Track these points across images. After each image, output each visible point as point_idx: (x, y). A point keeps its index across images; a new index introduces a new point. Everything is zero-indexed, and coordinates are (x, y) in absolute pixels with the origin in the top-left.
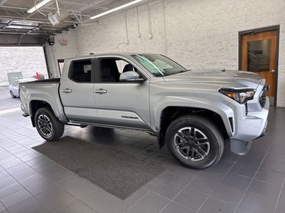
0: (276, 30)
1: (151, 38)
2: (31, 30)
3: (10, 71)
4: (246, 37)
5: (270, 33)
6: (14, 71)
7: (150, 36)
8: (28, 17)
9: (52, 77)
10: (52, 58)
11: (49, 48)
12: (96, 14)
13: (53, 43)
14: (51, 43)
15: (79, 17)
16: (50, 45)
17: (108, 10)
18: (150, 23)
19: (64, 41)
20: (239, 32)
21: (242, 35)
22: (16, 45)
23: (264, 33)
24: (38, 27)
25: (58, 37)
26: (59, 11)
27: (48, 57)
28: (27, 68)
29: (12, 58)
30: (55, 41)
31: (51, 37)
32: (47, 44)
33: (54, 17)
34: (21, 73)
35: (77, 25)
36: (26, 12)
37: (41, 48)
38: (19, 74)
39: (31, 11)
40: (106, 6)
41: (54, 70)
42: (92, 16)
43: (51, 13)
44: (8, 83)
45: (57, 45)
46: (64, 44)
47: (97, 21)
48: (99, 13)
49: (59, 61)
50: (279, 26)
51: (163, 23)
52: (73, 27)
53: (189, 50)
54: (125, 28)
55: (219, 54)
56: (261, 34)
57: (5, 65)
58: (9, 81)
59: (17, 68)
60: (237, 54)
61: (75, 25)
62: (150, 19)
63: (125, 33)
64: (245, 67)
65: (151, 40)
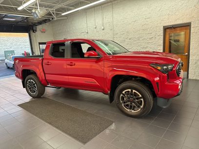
0: (189, 26)
1: (103, 29)
3: (6, 50)
4: (168, 30)
5: (184, 27)
6: (9, 50)
9: (34, 55)
10: (35, 41)
11: (33, 34)
13: (36, 30)
15: (54, 13)
16: (34, 32)
17: (74, 9)
18: (103, 19)
19: (43, 29)
20: (164, 27)
21: (166, 29)
23: (181, 28)
24: (25, 19)
25: (39, 27)
26: (39, 9)
27: (32, 41)
28: (18, 48)
29: (8, 41)
32: (31, 32)
35: (53, 19)
36: (16, 9)
37: (27, 34)
38: (12, 52)
39: (20, 8)
40: (73, 6)
41: (36, 50)
42: (63, 13)
43: (34, 11)
44: (4, 58)
45: (38, 33)
46: (43, 31)
49: (40, 43)
50: (191, 23)
51: (112, 19)
52: (49, 20)
53: (129, 38)
54: (86, 22)
55: (150, 42)
56: (178, 28)
57: (3, 45)
58: (5, 56)
59: (11, 48)
60: (162, 42)
61: (51, 19)
62: (103, 16)
63: (86, 25)
64: (167, 51)
65: (104, 31)
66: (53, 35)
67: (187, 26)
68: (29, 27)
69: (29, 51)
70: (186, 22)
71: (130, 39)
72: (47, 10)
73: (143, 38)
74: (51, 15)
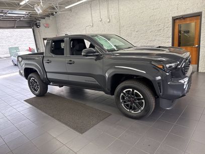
0: (199, 15)
1: (109, 22)
2: (23, 17)
3: (11, 46)
4: (177, 21)
5: (195, 17)
6: (13, 46)
8: (21, 8)
9: (39, 52)
10: (39, 37)
11: (36, 29)
12: (69, 5)
14: (38, 26)
15: (57, 7)
18: (108, 11)
19: (47, 24)
20: (173, 17)
22: (13, 28)
23: (191, 18)
24: (28, 15)
25: (42, 22)
26: (42, 3)
27: (36, 37)
28: (22, 44)
29: (11, 37)
30: (41, 25)
31: (38, 21)
32: (35, 27)
33: (39, 8)
34: (18, 48)
35: (56, 13)
36: (19, 4)
37: (31, 30)
38: (17, 48)
41: (41, 46)
42: (67, 6)
43: (36, 5)
45: (42, 28)
46: (47, 26)
47: (70, 9)
48: (72, 4)
49: (44, 39)
50: (202, 12)
51: (118, 11)
52: (53, 14)
53: (136, 30)
56: (188, 19)
57: (7, 42)
58: (10, 54)
59: (15, 44)
60: (171, 33)
61: (54, 13)
62: (108, 8)
63: (91, 18)
64: (176, 43)
65: (109, 24)
66: (57, 29)
67: (198, 15)
68: (32, 23)
69: (34, 47)
70: (196, 12)
71: (137, 32)
72: (49, 3)
73: (150, 30)
74: (54, 8)
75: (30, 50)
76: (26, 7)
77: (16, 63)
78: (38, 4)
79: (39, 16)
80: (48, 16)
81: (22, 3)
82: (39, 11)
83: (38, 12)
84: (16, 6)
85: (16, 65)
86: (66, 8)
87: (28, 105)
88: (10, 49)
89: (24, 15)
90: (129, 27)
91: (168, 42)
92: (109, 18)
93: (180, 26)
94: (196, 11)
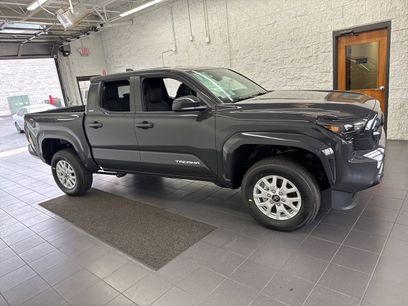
0: (386, 28)
1: (209, 43)
2: (35, 35)
4: (343, 39)
5: (377, 32)
6: (17, 95)
7: (207, 40)
10: (68, 75)
11: (63, 60)
12: (128, 10)
13: (69, 52)
15: (103, 14)
16: (65, 55)
18: (206, 21)
19: (84, 49)
20: (334, 32)
21: (338, 37)
22: (15, 57)
23: (369, 33)
25: (75, 44)
26: (71, 7)
27: (62, 74)
28: (35, 90)
30: (72, 50)
31: (66, 44)
32: (60, 55)
33: (66, 16)
34: (26, 97)
35: (102, 25)
36: (25, 10)
37: (51, 61)
41: (72, 92)
42: (122, 12)
43: (61, 11)
44: (9, 112)
45: (74, 56)
46: (85, 53)
47: (131, 18)
48: (133, 8)
49: (79, 79)
50: (390, 22)
51: (225, 21)
52: (95, 29)
53: (263, 59)
54: (171, 29)
55: (306, 65)
56: (365, 35)
57: (4, 85)
58: (11, 108)
60: (331, 64)
61: (99, 27)
62: (206, 15)
63: (172, 35)
64: (342, 83)
65: (209, 46)
66: (105, 59)
67: (384, 28)
68: (54, 46)
69: (58, 94)
70: (380, 21)
71: (264, 62)
72: (88, 8)
73: (291, 59)
74: (97, 17)
75: (51, 101)
76: (40, 15)
77: (23, 128)
78: (65, 8)
79: (69, 33)
80: (86, 32)
81: (32, 8)
82: (66, 22)
83: (65, 25)
84: (20, 13)
85: (22, 132)
86: (123, 15)
87: (48, 215)
88: (11, 99)
89: (36, 32)
90: (249, 52)
91: (326, 81)
92: (208, 35)
93: (348, 50)
94: (379, 19)
